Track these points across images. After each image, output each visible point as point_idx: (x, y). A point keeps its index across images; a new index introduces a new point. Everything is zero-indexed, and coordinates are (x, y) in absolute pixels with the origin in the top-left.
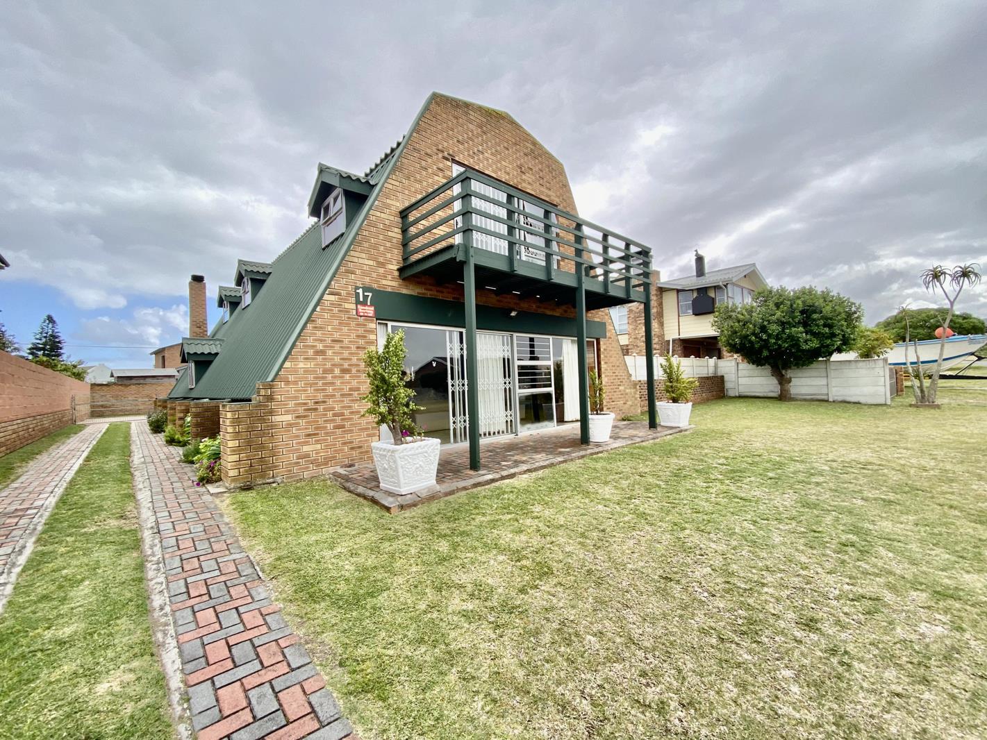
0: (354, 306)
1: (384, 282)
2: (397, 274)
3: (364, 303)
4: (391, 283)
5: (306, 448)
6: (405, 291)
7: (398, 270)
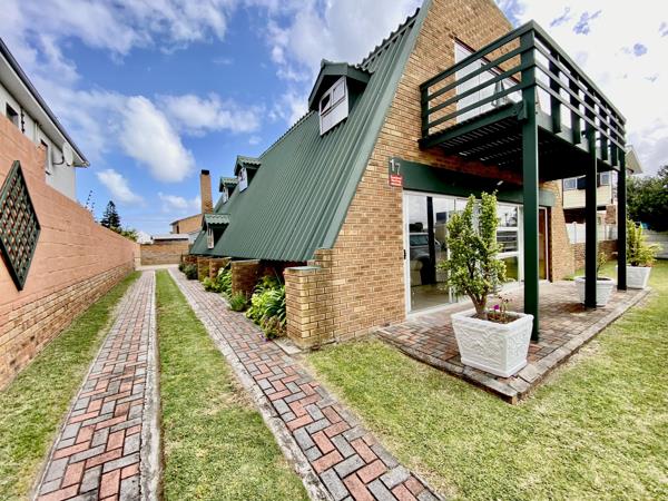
0: (387, 176)
1: (409, 153)
2: (417, 145)
3: (394, 174)
4: (414, 155)
5: (357, 310)
6: (423, 162)
7: (418, 141)
